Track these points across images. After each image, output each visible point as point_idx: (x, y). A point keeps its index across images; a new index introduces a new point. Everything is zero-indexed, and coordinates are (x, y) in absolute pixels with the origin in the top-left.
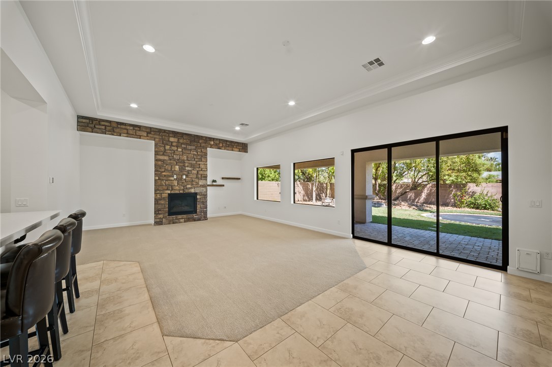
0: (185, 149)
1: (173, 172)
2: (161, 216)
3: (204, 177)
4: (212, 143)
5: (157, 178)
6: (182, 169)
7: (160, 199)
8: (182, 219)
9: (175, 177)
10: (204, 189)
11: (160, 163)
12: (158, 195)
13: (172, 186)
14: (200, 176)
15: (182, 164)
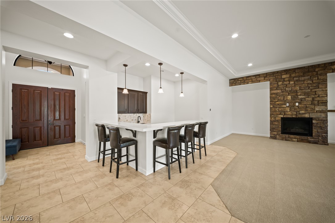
0: (297, 80)
1: (285, 102)
2: (275, 133)
3: (323, 103)
5: (272, 106)
6: (294, 98)
7: (275, 121)
8: (295, 138)
9: (288, 105)
10: (323, 115)
11: (274, 95)
12: (273, 118)
13: (284, 112)
14: (316, 102)
15: (294, 94)
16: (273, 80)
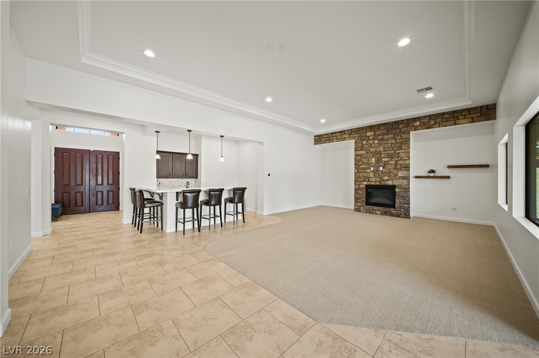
0: (381, 139)
1: (369, 165)
2: (359, 204)
3: (405, 167)
5: (356, 171)
6: (378, 161)
7: (359, 189)
8: (378, 211)
9: (372, 169)
10: (405, 182)
11: (358, 157)
12: (357, 185)
13: (368, 178)
14: (399, 167)
15: (378, 156)
16: (358, 138)
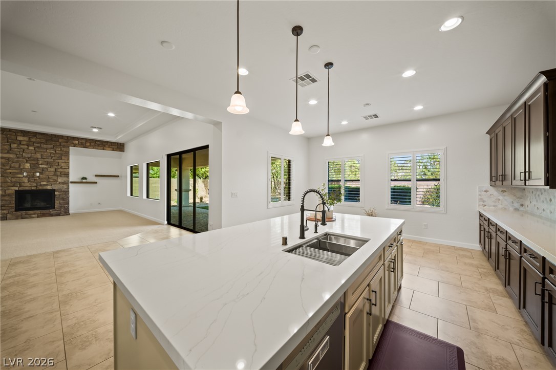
0: (38, 147)
1: (21, 170)
2: (7, 211)
3: (65, 174)
4: (77, 142)
7: (6, 196)
9: (25, 174)
10: (65, 186)
11: (5, 161)
13: (20, 183)
14: (59, 174)
15: (34, 162)
